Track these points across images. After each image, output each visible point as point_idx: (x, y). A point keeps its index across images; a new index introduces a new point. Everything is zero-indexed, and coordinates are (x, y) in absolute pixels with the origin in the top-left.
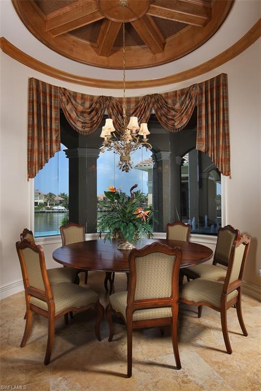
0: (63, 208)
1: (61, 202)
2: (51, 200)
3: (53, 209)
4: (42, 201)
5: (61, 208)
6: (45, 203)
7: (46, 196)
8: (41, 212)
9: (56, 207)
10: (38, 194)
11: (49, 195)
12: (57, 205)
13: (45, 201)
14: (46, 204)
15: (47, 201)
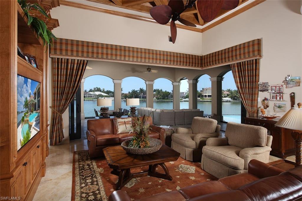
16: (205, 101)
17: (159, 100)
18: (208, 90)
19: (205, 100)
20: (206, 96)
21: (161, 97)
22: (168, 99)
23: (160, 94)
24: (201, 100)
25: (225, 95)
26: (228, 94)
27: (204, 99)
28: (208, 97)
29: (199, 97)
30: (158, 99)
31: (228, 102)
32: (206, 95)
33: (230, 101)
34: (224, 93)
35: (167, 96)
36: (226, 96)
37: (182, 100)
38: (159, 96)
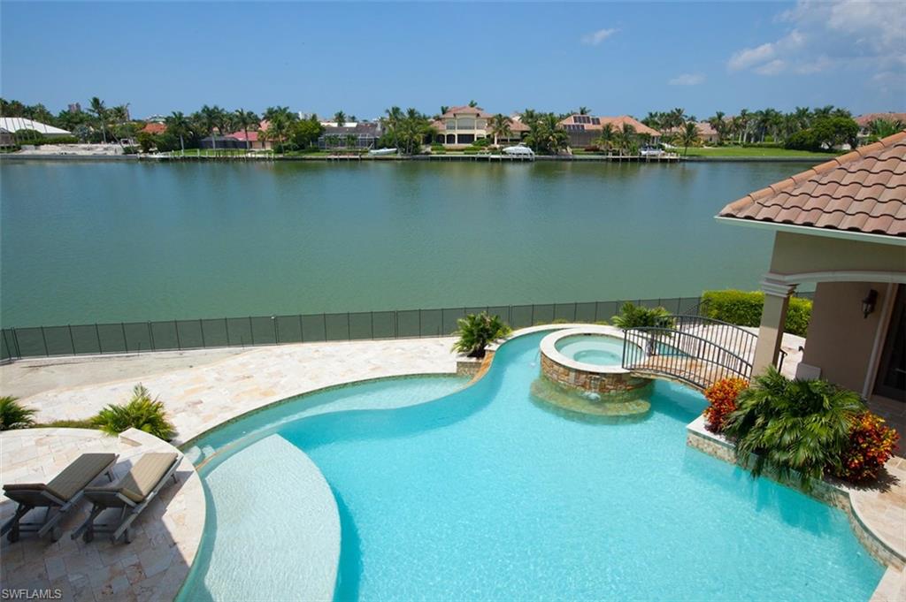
0: (528, 150)
1: (523, 135)
2: (500, 132)
3: (504, 153)
4: (483, 133)
5: (521, 149)
6: (488, 136)
7: (491, 121)
8: (480, 159)
9: (510, 149)
10: (474, 117)
11: (496, 120)
12: (514, 142)
13: (490, 133)
14: (490, 139)
15: (494, 133)
16: (447, 159)
17: (281, 156)
18: (458, 117)
19: (449, 154)
20: (451, 139)
21: (290, 142)
22: (316, 150)
23: (284, 131)
24: (435, 152)
25: (512, 135)
26: (523, 132)
27: (444, 149)
28: (459, 142)
29: (428, 141)
30: (279, 151)
31: (520, 160)
32: (454, 136)
33: (529, 157)
34: (511, 129)
35: (314, 138)
36: (519, 138)
37: (368, 156)
38: (281, 138)
